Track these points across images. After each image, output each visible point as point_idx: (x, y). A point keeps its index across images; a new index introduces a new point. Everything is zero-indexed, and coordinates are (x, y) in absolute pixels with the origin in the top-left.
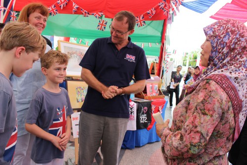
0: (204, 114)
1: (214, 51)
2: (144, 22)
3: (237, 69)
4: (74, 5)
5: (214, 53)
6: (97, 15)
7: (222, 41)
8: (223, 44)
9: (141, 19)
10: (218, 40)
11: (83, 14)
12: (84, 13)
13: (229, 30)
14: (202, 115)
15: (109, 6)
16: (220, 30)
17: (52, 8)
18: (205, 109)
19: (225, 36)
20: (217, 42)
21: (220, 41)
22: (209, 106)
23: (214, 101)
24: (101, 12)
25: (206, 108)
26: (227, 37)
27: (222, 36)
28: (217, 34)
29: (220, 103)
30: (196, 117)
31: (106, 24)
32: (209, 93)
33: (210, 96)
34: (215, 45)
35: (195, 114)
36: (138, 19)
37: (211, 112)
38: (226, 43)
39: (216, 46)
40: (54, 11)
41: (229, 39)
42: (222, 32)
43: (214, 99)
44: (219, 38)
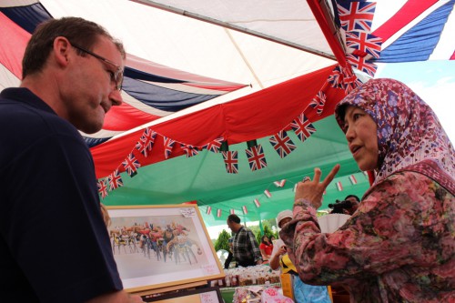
0: (369, 233)
1: (383, 127)
2: (311, 126)
3: (433, 142)
4: (165, 141)
5: (384, 130)
6: (213, 146)
7: (388, 106)
8: (393, 111)
9: (302, 123)
10: (381, 107)
11: (185, 152)
12: (187, 150)
13: (389, 89)
14: (364, 235)
15: (231, 121)
16: (374, 92)
17: (129, 161)
18: (373, 226)
19: (388, 99)
20: (381, 111)
21: (384, 107)
22: (384, 222)
23: (398, 214)
24: (219, 137)
25: (376, 225)
26: (393, 98)
27: (384, 99)
28: (373, 99)
29: (412, 217)
30: (348, 235)
31: (236, 156)
32: (389, 199)
33: (390, 204)
34: (379, 117)
35: (348, 230)
36: (297, 125)
37: (386, 233)
38: (397, 107)
39: (383, 117)
40: (133, 164)
41: (398, 100)
42: (380, 94)
43: (397, 210)
44: (379, 103)
